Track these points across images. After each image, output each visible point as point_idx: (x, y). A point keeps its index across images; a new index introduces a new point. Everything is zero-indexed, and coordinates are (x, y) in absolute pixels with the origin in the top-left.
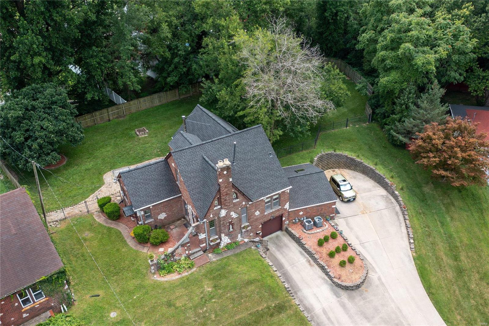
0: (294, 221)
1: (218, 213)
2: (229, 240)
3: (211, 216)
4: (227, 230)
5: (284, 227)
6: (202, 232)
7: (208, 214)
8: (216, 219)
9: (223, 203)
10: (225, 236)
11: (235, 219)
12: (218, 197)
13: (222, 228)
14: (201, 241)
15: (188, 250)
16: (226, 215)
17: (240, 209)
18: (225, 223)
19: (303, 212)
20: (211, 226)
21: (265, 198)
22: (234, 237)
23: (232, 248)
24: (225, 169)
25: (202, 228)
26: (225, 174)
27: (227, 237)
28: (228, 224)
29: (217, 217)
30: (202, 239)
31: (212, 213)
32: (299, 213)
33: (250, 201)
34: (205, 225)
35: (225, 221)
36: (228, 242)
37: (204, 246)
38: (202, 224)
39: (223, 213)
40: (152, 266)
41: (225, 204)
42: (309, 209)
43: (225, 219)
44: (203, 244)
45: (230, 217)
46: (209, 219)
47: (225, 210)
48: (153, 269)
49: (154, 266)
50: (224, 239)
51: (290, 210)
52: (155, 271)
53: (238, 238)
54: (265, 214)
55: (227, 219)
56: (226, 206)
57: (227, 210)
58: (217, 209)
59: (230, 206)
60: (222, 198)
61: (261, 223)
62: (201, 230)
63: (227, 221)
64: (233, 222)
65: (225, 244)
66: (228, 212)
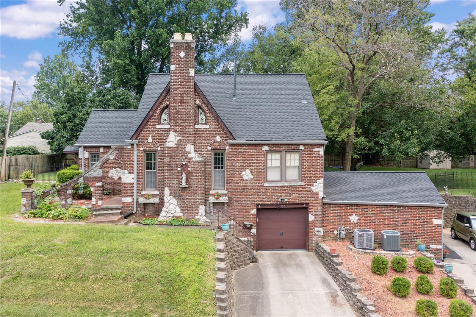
0: (336, 232)
1: (162, 138)
2: (178, 210)
3: (150, 140)
4: (176, 182)
5: (314, 240)
6: (128, 168)
7: (144, 133)
8: (159, 150)
9: (173, 116)
10: (171, 197)
11: (194, 164)
12: (167, 104)
13: (166, 172)
14: (124, 189)
15: (96, 197)
16: (177, 147)
17: (209, 148)
18: (174, 165)
19: (358, 218)
20: (149, 166)
21: (264, 145)
22: (190, 206)
23: (177, 224)
24: (183, 47)
25: (129, 159)
26: (182, 57)
27: (175, 200)
28: (179, 169)
29: (161, 147)
30: (125, 183)
31: (153, 135)
32: (350, 217)
33: (231, 137)
34: (135, 153)
35: (173, 159)
36: (176, 214)
37: (128, 203)
38: (130, 151)
39: (172, 140)
40: (24, 198)
41: (176, 121)
42: (374, 212)
43: (174, 153)
44: (128, 197)
45: (184, 155)
46: (145, 146)
47: (177, 134)
48: (24, 205)
49: (26, 199)
50: (168, 202)
51: (325, 201)
52: (26, 210)
53: (198, 214)
54: (266, 184)
55: (178, 155)
56: (178, 125)
57: (180, 136)
58: (163, 128)
59: (187, 129)
60: (173, 105)
61: (255, 204)
62: (126, 162)
63: (177, 161)
64: (189, 169)
65: (168, 215)
66: (181, 141)
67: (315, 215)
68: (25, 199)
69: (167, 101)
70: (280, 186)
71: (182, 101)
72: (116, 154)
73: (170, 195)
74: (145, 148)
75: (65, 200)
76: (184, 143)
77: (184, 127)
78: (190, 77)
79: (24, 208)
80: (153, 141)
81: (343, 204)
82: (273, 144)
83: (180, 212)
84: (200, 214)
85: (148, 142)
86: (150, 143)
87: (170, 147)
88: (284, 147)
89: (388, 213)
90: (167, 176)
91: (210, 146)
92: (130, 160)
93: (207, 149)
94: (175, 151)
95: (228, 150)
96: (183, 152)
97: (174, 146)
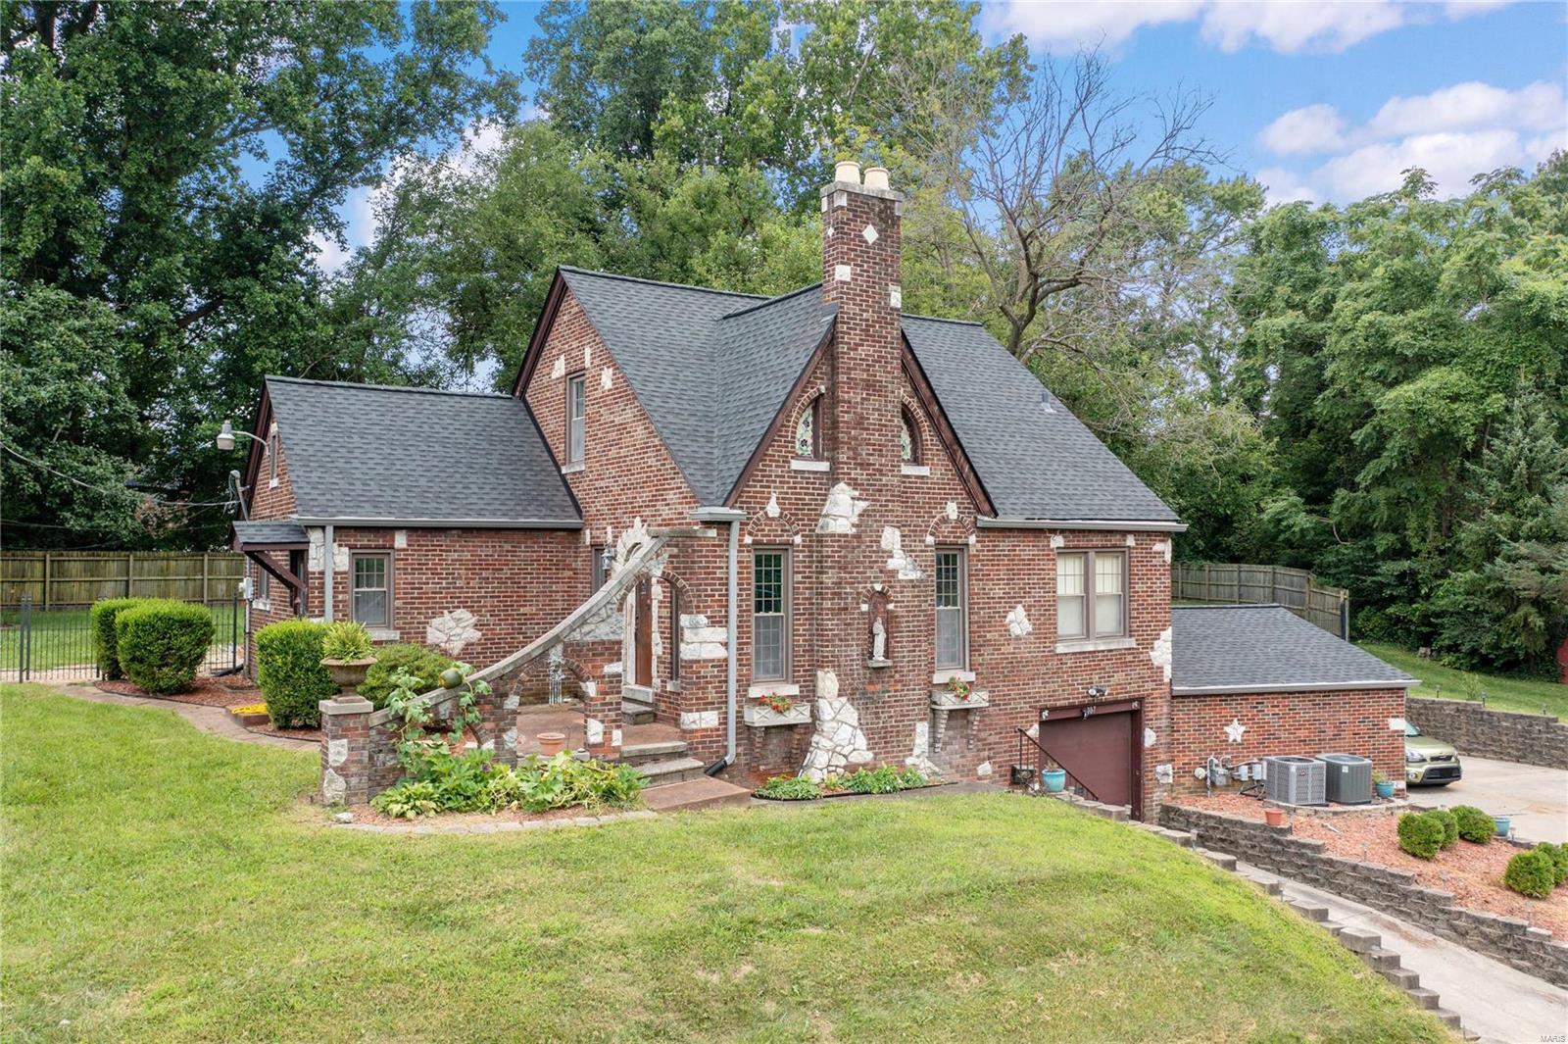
0: (1201, 772)
1: (806, 509)
2: (861, 741)
3: (773, 509)
5: (1154, 799)
6: (709, 607)
7: (755, 486)
8: (798, 546)
9: (846, 433)
10: (844, 699)
11: (902, 592)
12: (819, 390)
13: (829, 620)
14: (695, 683)
15: (606, 716)
16: (857, 536)
17: (930, 540)
18: (851, 593)
19: (1243, 728)
20: (763, 599)
21: (1053, 531)
22: (892, 726)
23: (888, 788)
24: (873, 210)
25: (709, 573)
26: (870, 242)
27: (852, 710)
28: (865, 607)
29: (803, 536)
30: (698, 661)
31: (780, 493)
32: (1226, 729)
33: (986, 507)
34: (733, 554)
35: (848, 576)
36: (855, 758)
37: (706, 730)
38: (713, 546)
39: (843, 509)
40: (342, 737)
41: (854, 450)
42: (1276, 710)
43: (850, 556)
44: (707, 710)
45: (877, 562)
46: (758, 530)
47: (857, 493)
48: (341, 770)
49: (349, 742)
50: (833, 719)
51: (1178, 688)
52: (348, 788)
53: (912, 750)
54: (1061, 648)
55: (862, 562)
56: (861, 464)
57: (866, 500)
58: (809, 472)
59: (884, 478)
60: (846, 396)
61: (1035, 707)
62: (700, 585)
63: (859, 583)
64: (891, 606)
65: (834, 762)
66: (868, 516)
67: (1158, 730)
68: (345, 741)
69: (819, 381)
70: (1090, 652)
71: (871, 386)
72: (670, 556)
73: (839, 695)
74: (759, 538)
75: (496, 737)
76: (876, 521)
77: (878, 470)
78: (892, 309)
79: (341, 779)
80: (781, 513)
81: (1211, 696)
82: (1072, 531)
83: (865, 748)
84: (916, 751)
85: (768, 518)
86: (773, 519)
87: (840, 535)
88: (1097, 541)
89: (1305, 711)
90: (831, 630)
91: (932, 534)
92: (713, 579)
93: (924, 541)
94: (853, 548)
95: (974, 546)
96: (874, 552)
97: (849, 532)
